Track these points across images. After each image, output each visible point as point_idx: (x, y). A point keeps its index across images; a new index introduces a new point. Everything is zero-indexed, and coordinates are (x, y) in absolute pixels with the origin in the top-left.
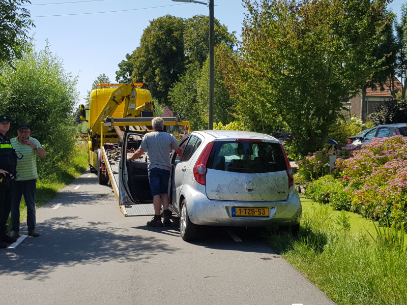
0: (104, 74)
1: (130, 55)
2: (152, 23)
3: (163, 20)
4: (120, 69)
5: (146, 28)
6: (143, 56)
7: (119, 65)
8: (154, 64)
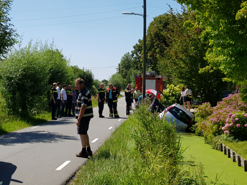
0: (129, 53)
1: (141, 40)
2: (155, 19)
3: (162, 17)
4: (134, 50)
5: (151, 22)
6: (148, 41)
7: (134, 47)
8: (156, 46)
